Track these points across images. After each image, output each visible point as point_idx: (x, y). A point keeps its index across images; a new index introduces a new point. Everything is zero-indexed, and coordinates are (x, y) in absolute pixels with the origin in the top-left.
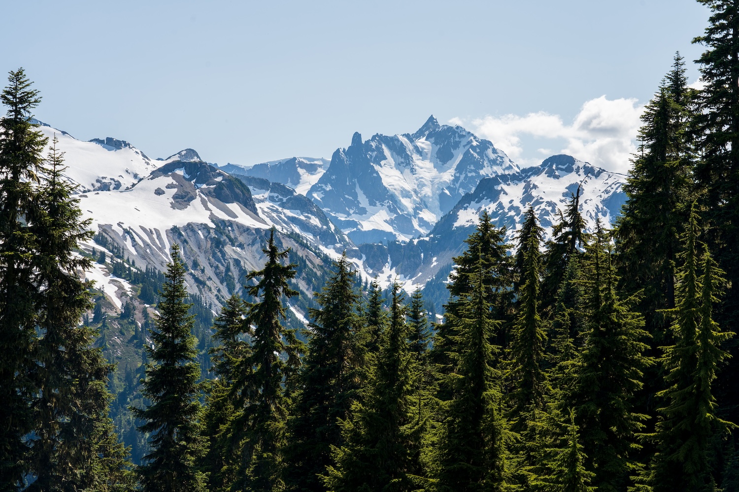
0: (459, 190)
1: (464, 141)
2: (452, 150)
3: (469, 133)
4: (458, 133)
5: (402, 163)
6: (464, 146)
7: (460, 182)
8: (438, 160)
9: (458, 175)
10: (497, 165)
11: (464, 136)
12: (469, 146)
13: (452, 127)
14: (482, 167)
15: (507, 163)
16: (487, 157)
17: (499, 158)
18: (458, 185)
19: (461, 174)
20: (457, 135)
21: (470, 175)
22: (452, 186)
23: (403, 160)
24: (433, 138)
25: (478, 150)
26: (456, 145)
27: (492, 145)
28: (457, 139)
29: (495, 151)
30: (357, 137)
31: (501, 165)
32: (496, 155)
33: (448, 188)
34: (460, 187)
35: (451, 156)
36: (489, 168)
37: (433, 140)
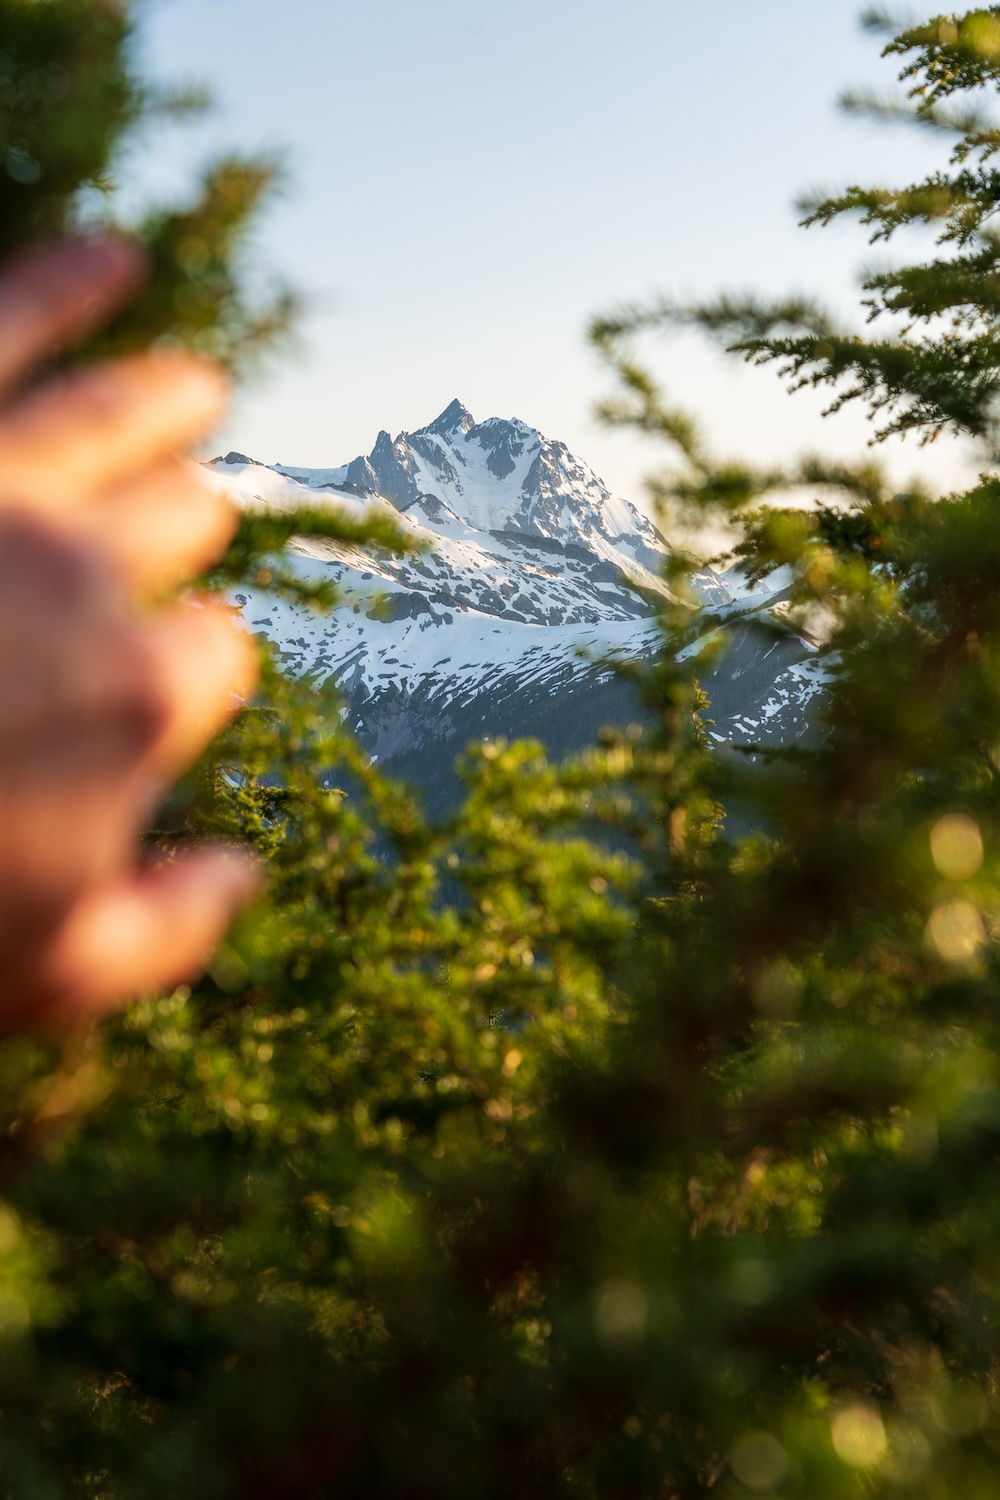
0: (532, 520)
1: (528, 443)
2: (512, 457)
3: (534, 430)
4: (519, 432)
5: (442, 477)
6: (529, 451)
7: (531, 506)
8: (491, 472)
9: (527, 496)
10: (577, 479)
11: (526, 436)
12: (538, 450)
13: (506, 422)
14: (558, 483)
15: (589, 478)
16: (562, 467)
17: (577, 469)
18: (529, 512)
19: (532, 494)
20: (516, 433)
21: (545, 496)
22: (521, 513)
23: (443, 473)
24: (478, 438)
25: (551, 457)
26: (517, 450)
27: (565, 448)
28: (518, 441)
29: (570, 457)
30: (383, 437)
31: (582, 480)
32: (573, 464)
33: (517, 516)
34: (533, 514)
35: (511, 467)
36: (567, 484)
37: (477, 440)
